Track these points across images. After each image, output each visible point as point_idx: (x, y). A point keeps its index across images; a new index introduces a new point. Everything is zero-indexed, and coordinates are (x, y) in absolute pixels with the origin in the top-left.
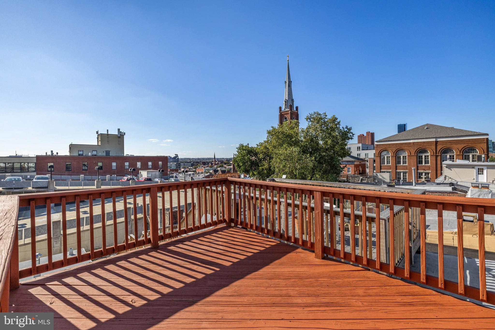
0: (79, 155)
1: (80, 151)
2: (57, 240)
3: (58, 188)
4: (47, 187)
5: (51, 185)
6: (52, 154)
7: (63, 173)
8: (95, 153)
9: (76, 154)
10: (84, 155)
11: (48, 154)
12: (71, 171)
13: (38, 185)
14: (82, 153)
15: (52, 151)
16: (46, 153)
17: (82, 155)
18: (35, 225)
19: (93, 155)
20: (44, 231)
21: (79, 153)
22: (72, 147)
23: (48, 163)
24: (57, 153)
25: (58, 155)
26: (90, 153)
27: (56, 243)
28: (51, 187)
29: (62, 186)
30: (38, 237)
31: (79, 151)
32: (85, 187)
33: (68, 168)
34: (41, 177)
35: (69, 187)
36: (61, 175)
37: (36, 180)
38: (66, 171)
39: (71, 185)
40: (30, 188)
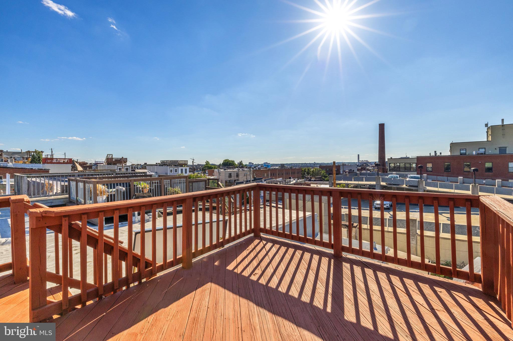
0: (461, 154)
1: (463, 150)
2: (413, 238)
3: (428, 188)
4: (417, 187)
5: (420, 185)
6: (435, 155)
7: (442, 174)
8: (482, 151)
9: (457, 153)
10: (467, 154)
11: (432, 155)
12: (450, 172)
13: (410, 183)
14: (465, 151)
15: (435, 152)
16: (430, 154)
17: (465, 154)
18: (396, 218)
19: (478, 154)
20: (402, 225)
21: (461, 152)
22: (453, 146)
23: (427, 163)
24: (441, 153)
25: (442, 155)
26: (474, 152)
27: (412, 240)
28: (421, 187)
29: (431, 187)
30: (399, 229)
31: (461, 150)
32: (457, 191)
33: (447, 169)
34: (413, 176)
35: (439, 189)
36: (437, 175)
37: (409, 179)
38: (445, 172)
39: (441, 187)
40: (404, 186)
